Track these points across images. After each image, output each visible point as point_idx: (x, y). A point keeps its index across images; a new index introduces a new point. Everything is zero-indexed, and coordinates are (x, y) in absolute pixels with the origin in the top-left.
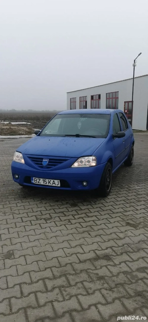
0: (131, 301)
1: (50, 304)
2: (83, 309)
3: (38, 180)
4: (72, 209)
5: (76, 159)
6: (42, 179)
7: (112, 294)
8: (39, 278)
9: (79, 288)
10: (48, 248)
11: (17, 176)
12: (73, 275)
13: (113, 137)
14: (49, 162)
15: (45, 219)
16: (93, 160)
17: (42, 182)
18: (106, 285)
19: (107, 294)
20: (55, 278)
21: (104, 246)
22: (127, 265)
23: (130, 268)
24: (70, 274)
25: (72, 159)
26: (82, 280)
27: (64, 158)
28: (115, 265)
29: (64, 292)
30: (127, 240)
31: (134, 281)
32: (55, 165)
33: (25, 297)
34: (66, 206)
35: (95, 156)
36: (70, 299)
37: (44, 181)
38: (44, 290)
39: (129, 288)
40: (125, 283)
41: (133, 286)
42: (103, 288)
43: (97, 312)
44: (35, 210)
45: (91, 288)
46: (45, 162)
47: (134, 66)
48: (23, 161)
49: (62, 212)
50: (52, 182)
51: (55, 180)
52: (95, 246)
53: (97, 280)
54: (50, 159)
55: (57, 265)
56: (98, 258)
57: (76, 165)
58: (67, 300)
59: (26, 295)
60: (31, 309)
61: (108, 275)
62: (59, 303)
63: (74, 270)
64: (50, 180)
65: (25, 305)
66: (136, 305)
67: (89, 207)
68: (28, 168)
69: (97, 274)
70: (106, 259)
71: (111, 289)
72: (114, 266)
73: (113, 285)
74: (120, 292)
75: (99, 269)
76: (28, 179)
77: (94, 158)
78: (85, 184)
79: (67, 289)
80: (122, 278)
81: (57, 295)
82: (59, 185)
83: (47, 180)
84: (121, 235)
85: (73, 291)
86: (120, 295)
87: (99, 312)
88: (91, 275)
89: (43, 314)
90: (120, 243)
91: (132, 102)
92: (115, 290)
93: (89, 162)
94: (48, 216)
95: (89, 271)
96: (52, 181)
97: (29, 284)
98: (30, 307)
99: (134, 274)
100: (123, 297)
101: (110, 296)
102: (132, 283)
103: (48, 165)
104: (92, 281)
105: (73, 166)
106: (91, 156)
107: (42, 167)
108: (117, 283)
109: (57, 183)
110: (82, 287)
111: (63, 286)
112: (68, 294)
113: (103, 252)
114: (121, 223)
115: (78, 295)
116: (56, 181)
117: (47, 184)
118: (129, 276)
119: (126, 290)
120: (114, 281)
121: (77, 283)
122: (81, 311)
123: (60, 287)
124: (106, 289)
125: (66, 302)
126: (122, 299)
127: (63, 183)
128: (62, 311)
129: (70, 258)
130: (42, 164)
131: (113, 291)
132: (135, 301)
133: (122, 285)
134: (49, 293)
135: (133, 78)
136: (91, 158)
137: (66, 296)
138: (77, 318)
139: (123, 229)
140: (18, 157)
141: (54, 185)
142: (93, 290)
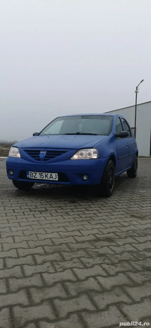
0: (138, 274)
1: (39, 275)
2: (79, 280)
3: (34, 174)
4: (71, 204)
5: (76, 150)
6: (38, 173)
7: (114, 268)
8: (27, 254)
9: (75, 263)
10: (41, 231)
11: (12, 173)
12: (68, 252)
13: (116, 136)
14: (47, 154)
15: (39, 211)
16: (94, 153)
17: (38, 176)
18: (107, 261)
19: (109, 268)
20: (46, 253)
21: (105, 231)
22: (133, 246)
23: (135, 248)
24: (64, 251)
25: (71, 151)
26: (78, 256)
27: (63, 150)
28: (118, 246)
29: (56, 266)
30: (132, 227)
31: (141, 259)
32: (53, 157)
33: (8, 268)
34: (64, 202)
35: (96, 148)
36: (63, 271)
37: (41, 175)
38: (33, 263)
39: (135, 264)
40: (131, 260)
41: (141, 263)
42: (105, 263)
43: (97, 283)
44: (29, 204)
45: (89, 263)
46: (43, 154)
47: (137, 93)
48: (19, 155)
49: (60, 207)
50: (49, 176)
51: (52, 174)
52: (95, 231)
53: (96, 257)
54: (48, 151)
55: (51, 244)
56: (98, 240)
57: (76, 157)
58: (60, 272)
59: (9, 267)
60: (14, 279)
61: (109, 253)
62: (50, 275)
63: (70, 248)
64: (47, 174)
65: (6, 275)
66: (144, 278)
67: (90, 203)
68: (24, 161)
69: (98, 252)
70: (108, 241)
71: (113, 264)
72: (116, 246)
73: (116, 261)
74: (124, 267)
75: (99, 248)
76: (23, 174)
77: (95, 150)
78: (85, 178)
79: (60, 263)
80: (126, 256)
81: (48, 267)
82: (57, 179)
83: (44, 174)
84: (125, 224)
85: (68, 265)
86: (125, 269)
87: (99, 283)
88: (90, 253)
89: (29, 284)
90: (124, 229)
91: (135, 128)
92: (118, 265)
93: (90, 154)
94: (44, 209)
95: (87, 249)
96: (49, 174)
97: (15, 258)
98: (12, 277)
99: (141, 253)
100: (130, 271)
101: (113, 270)
102: (139, 260)
103: (46, 157)
104: (91, 257)
105: (72, 159)
106: (92, 148)
107: (39, 160)
108: (121, 259)
109: (55, 177)
110: (78, 262)
111: (56, 261)
112: (61, 267)
113: (105, 236)
114: (125, 215)
115: (74, 268)
116: (54, 175)
117: (44, 179)
118: (135, 255)
119: (131, 265)
120: (117, 258)
121: (72, 259)
122: (75, 282)
123: (52, 262)
124: (108, 264)
125: (58, 274)
126: (127, 273)
127: (61, 176)
128: (53, 281)
129: (65, 239)
130: (39, 157)
131: (116, 266)
132: (144, 275)
133: (127, 261)
134: (38, 266)
135: (136, 105)
136: (92, 150)
137: (59, 268)
138: (70, 287)
139: (127, 220)
140: (14, 152)
141: (51, 179)
142: (91, 264)
